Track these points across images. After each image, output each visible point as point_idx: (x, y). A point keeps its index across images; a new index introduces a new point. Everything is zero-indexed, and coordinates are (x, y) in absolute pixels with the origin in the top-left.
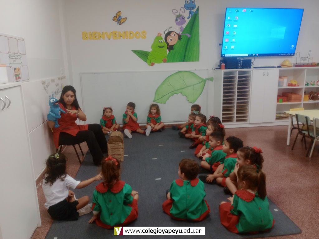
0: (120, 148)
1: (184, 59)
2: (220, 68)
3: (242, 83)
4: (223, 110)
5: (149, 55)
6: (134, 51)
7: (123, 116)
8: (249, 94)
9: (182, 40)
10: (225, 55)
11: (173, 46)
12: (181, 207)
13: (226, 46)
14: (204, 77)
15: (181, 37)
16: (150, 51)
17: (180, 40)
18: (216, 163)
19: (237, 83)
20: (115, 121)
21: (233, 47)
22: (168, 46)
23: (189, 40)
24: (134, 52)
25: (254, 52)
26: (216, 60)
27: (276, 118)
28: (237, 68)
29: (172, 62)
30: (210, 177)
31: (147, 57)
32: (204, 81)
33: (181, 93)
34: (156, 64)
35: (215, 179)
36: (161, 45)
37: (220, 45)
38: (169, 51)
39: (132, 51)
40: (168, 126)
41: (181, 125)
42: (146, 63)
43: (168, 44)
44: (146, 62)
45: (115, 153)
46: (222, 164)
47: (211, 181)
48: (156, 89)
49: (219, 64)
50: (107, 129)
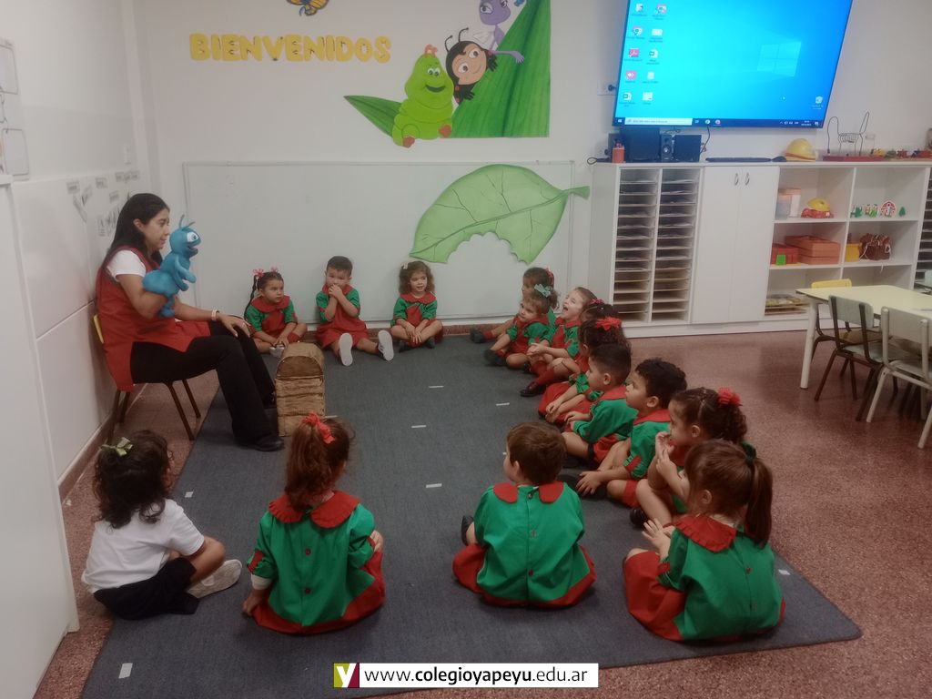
0: (312, 394)
1: (503, 127)
2: (609, 157)
3: (673, 204)
4: (617, 286)
5: (396, 113)
6: (354, 100)
7: (317, 298)
8: (693, 238)
9: (499, 70)
10: (623, 119)
11: (472, 85)
12: (512, 565)
13: (629, 94)
14: (564, 185)
15: (497, 61)
16: (401, 101)
17: (492, 70)
18: (607, 437)
19: (657, 204)
20: (293, 315)
21: (647, 96)
22: (458, 88)
23: (518, 70)
24: (352, 103)
25: (707, 115)
26: (600, 135)
27: (766, 311)
28: (659, 160)
29: (468, 136)
30: (590, 478)
31: (393, 118)
32: (563, 197)
33: (494, 232)
34: (418, 142)
35: (604, 484)
36: (436, 83)
37: (611, 88)
38: (460, 103)
39: (347, 98)
40: (455, 329)
41: (492, 327)
42: (389, 137)
43: (455, 79)
44: (391, 135)
45: (300, 408)
46: (624, 440)
47: (591, 489)
48: (420, 216)
49: (606, 146)
50: (270, 338)
